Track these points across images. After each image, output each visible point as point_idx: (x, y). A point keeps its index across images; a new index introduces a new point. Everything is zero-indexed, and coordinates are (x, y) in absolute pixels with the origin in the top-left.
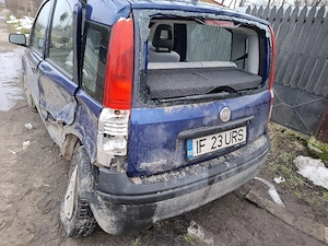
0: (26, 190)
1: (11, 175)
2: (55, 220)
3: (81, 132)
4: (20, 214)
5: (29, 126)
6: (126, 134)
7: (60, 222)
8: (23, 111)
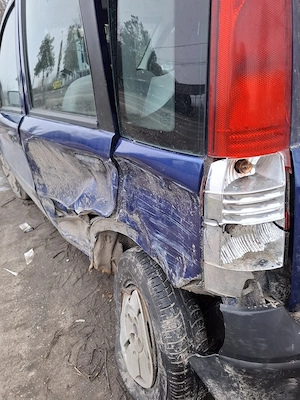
0: (50, 336)
1: (20, 314)
2: (116, 387)
3: (133, 225)
4: (53, 386)
5: (26, 226)
6: (280, 216)
7: (125, 391)
8: (11, 206)
